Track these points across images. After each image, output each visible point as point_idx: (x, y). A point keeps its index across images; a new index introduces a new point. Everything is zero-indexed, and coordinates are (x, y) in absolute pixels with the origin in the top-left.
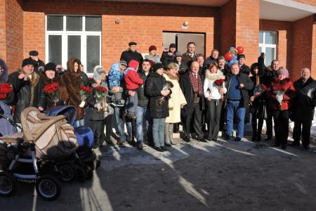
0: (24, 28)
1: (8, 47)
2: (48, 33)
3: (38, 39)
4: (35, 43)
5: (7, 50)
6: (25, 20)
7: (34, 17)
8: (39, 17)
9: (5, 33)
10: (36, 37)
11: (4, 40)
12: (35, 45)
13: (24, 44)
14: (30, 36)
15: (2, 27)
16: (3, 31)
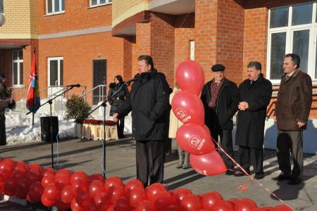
0: (245, 29)
1: (218, 54)
2: (271, 31)
3: (258, 40)
4: (255, 45)
5: (217, 57)
6: (246, 19)
7: (256, 14)
8: (260, 14)
9: (216, 40)
10: (257, 38)
11: (215, 47)
12: (255, 48)
13: (244, 47)
14: (250, 37)
15: (213, 35)
16: (214, 39)
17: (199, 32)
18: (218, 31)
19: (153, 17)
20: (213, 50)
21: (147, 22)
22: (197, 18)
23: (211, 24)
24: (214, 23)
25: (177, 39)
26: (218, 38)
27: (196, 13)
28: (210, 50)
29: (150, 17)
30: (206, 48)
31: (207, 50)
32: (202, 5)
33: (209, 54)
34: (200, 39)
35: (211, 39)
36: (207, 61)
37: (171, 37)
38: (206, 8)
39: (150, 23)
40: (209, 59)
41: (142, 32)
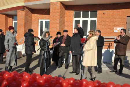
0: (66, 17)
1: (60, 25)
3: (70, 22)
5: (59, 27)
6: (66, 14)
7: (69, 13)
8: (71, 13)
9: (59, 20)
11: (59, 23)
12: (69, 24)
13: (65, 23)
14: (68, 20)
15: (58, 18)
16: (58, 20)
17: (52, 16)
18: (60, 17)
19: (26, 9)
20: (58, 24)
21: (24, 10)
22: (51, 11)
23: (57, 14)
24: (58, 14)
25: (33, 18)
26: (60, 20)
27: (51, 9)
28: (57, 24)
29: (24, 8)
30: (55, 23)
31: (55, 24)
32: (53, 7)
33: (56, 25)
34: (52, 19)
35: (57, 19)
36: (55, 28)
37: (31, 17)
38: (55, 8)
39: (24, 11)
40: (56, 27)
41: (20, 14)
